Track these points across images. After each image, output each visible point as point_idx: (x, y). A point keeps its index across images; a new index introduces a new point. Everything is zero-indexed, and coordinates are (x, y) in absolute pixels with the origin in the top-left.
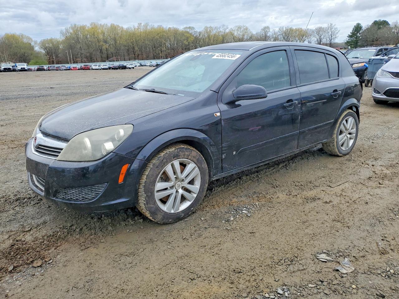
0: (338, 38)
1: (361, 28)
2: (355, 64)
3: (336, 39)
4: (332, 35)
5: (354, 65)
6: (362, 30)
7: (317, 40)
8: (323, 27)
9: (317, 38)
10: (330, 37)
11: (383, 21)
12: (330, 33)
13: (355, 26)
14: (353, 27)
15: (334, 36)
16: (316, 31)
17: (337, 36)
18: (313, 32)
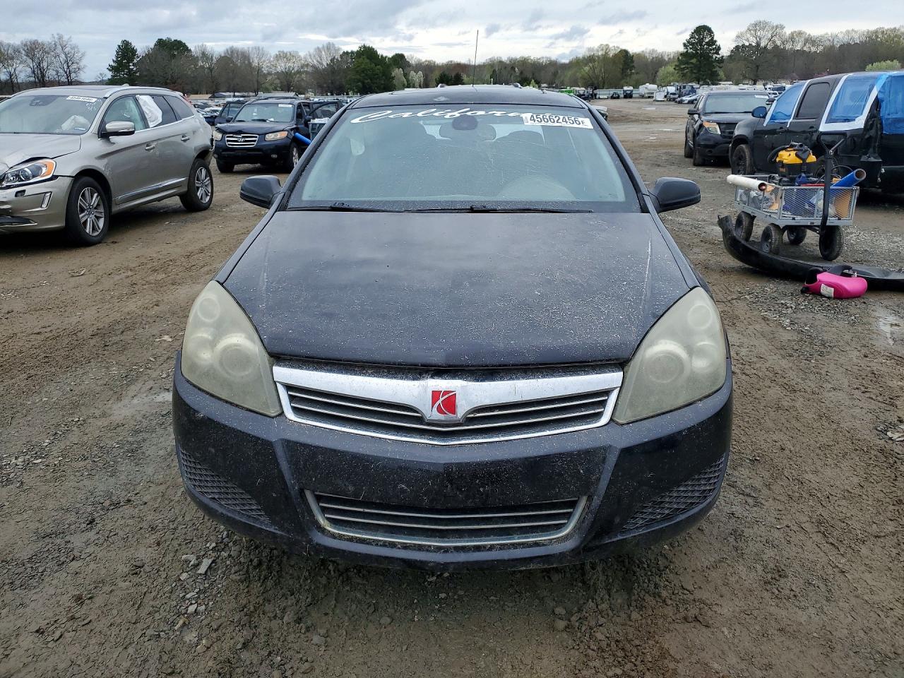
0: (85, 70)
1: (133, 51)
2: (270, 134)
3: (81, 72)
4: (70, 63)
5: (267, 136)
6: (138, 57)
7: (34, 72)
8: (40, 41)
9: (31, 66)
10: (65, 67)
11: (175, 41)
12: (63, 56)
13: (119, 46)
14: (116, 48)
15: (75, 66)
16: (24, 50)
17: (82, 64)
18: (17, 50)
